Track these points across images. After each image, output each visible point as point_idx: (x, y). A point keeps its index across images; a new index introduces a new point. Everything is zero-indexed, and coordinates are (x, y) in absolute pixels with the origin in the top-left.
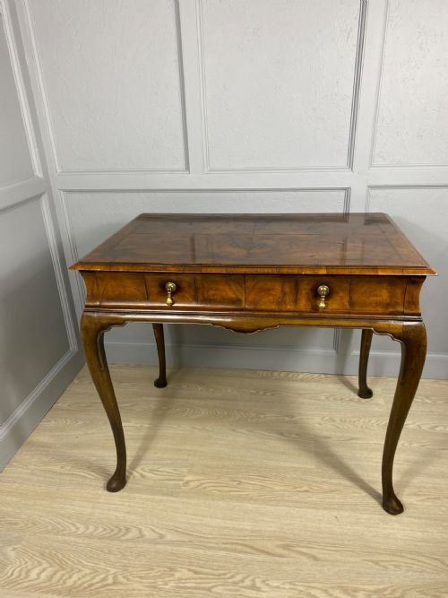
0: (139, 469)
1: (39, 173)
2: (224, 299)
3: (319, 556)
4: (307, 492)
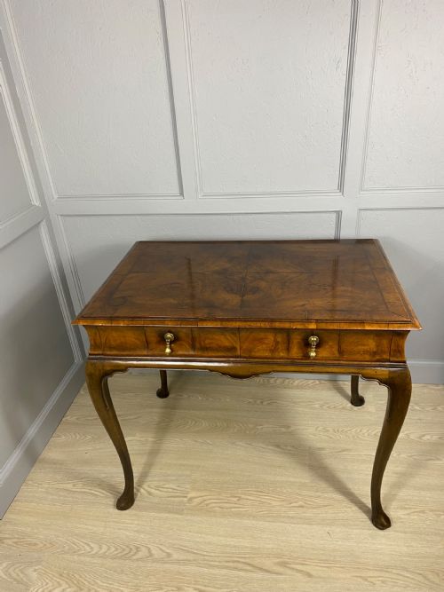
0: (145, 486)
2: (220, 347)
3: (313, 573)
4: (302, 507)
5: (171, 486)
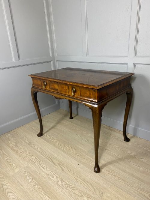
0: (47, 134)
4: (78, 156)
5: (52, 137)
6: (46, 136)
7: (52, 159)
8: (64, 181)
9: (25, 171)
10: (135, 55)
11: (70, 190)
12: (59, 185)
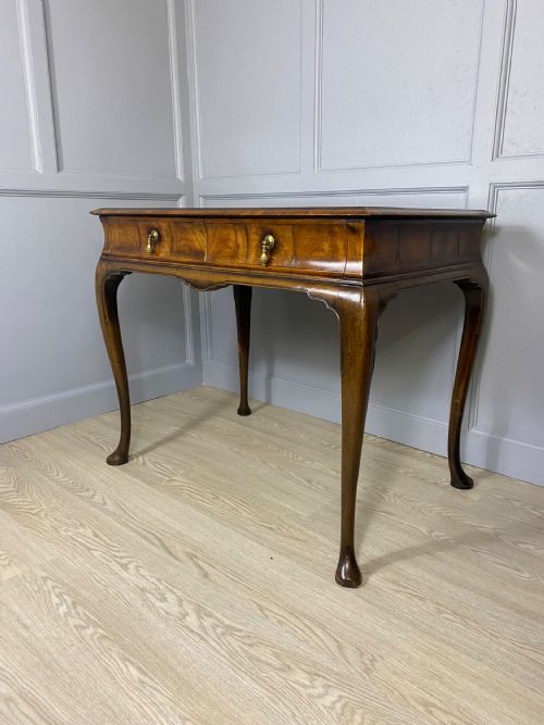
1: (180, 176)
3: (211, 576)
4: (270, 529)
5: (168, 466)
6: (144, 464)
7: (163, 538)
8: (210, 615)
9: (44, 574)
10: (497, 152)
11: (235, 644)
12: (188, 628)
